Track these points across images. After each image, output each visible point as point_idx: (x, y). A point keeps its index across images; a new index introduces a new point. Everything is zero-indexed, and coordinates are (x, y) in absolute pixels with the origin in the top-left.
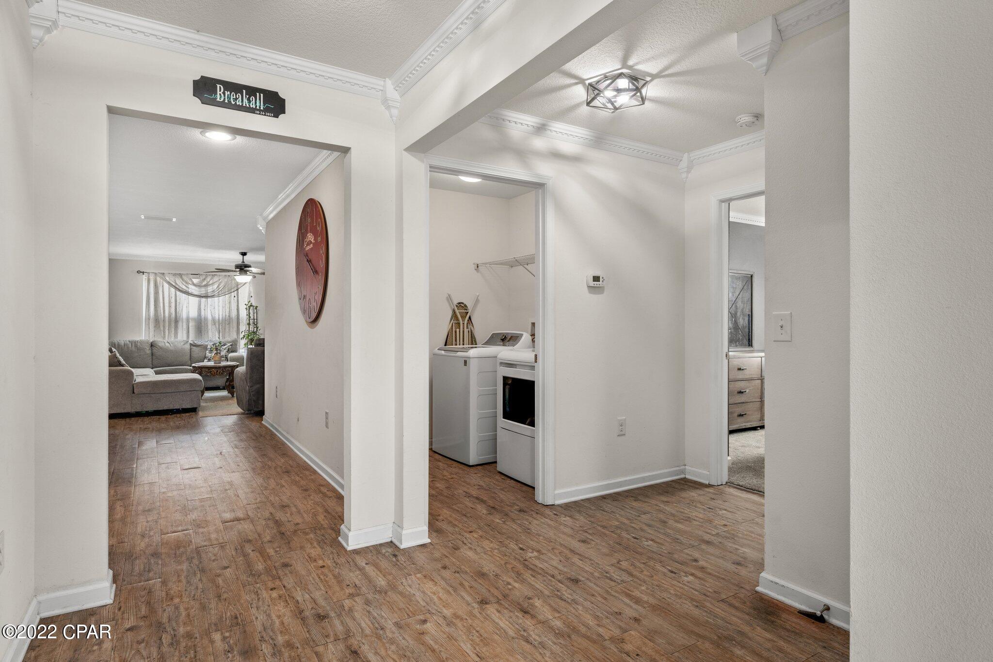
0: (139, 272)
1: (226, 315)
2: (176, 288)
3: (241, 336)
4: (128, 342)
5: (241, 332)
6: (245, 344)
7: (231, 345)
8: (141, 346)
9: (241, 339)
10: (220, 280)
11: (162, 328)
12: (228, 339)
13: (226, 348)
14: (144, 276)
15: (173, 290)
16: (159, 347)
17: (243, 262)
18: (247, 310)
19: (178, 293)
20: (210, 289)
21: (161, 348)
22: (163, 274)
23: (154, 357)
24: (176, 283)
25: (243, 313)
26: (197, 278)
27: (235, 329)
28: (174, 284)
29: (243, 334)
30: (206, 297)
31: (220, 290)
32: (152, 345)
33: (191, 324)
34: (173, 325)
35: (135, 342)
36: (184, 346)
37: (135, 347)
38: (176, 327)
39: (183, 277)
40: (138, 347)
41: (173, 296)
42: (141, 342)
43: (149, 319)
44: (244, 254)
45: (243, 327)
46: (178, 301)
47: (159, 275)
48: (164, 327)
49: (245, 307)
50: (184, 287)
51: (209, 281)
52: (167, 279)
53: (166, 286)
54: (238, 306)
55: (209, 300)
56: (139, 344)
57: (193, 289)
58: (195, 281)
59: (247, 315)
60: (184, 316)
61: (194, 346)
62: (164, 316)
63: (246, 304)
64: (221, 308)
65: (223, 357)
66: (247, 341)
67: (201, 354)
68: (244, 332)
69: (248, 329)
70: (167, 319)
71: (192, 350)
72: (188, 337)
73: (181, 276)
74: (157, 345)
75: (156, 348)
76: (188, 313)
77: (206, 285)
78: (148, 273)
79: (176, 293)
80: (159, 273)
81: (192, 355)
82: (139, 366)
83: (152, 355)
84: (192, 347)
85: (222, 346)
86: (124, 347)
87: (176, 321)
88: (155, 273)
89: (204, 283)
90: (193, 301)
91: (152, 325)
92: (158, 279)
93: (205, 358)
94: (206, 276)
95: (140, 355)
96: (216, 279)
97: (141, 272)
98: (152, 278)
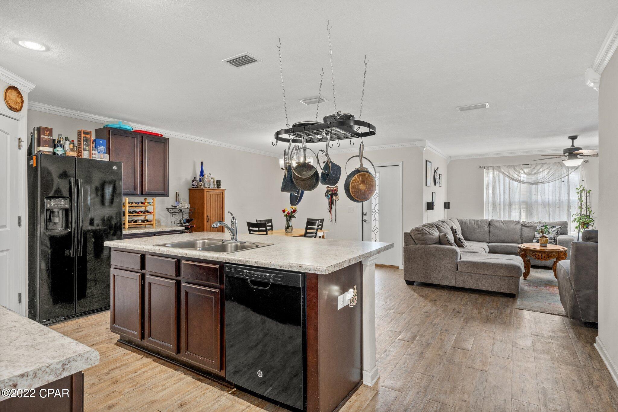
0: (481, 167)
1: (556, 200)
2: (509, 177)
3: (572, 219)
4: (472, 221)
5: (571, 215)
6: (576, 227)
7: (560, 228)
8: (481, 225)
9: (572, 222)
10: (549, 167)
11: (498, 210)
12: (558, 220)
13: (555, 230)
14: (485, 170)
15: (507, 180)
17: (573, 146)
18: (578, 194)
19: (511, 181)
20: (540, 176)
21: (496, 227)
22: (499, 167)
23: (491, 234)
24: (509, 174)
25: (575, 197)
26: (528, 168)
27: (566, 212)
28: (508, 174)
29: (574, 217)
30: (537, 183)
31: (550, 176)
32: (490, 224)
33: (523, 207)
34: (507, 207)
35: (477, 221)
36: (515, 227)
37: (477, 225)
38: (510, 210)
39: (516, 167)
40: (479, 225)
41: (508, 183)
42: (482, 221)
43: (489, 203)
44: (573, 138)
45: (575, 211)
46: (511, 188)
47: (496, 167)
48: (500, 209)
49: (577, 191)
50: (516, 176)
51: (539, 170)
52: (503, 170)
53: (502, 176)
54: (568, 190)
55: (540, 186)
56: (480, 223)
57: (524, 177)
58: (526, 170)
59: (579, 199)
60: (517, 198)
61: (524, 226)
62: (500, 201)
63: (577, 189)
64: (551, 193)
65: (552, 239)
66: (578, 224)
67: (531, 235)
68: (574, 216)
69: (579, 212)
70: (502, 203)
71: (523, 230)
72: (520, 218)
73: (513, 167)
74: (493, 224)
75: (493, 226)
76: (520, 197)
77: (536, 173)
78: (488, 167)
79: (509, 181)
80: (496, 166)
81: (522, 234)
82: (479, 240)
83: (489, 232)
84: (522, 227)
85: (551, 228)
86: (469, 224)
87: (510, 205)
88: (493, 167)
89: (534, 172)
90: (524, 187)
91: (491, 208)
92: (496, 172)
93: (534, 237)
94: (537, 165)
95: (480, 232)
96: (545, 167)
97: (483, 167)
98: (491, 171)
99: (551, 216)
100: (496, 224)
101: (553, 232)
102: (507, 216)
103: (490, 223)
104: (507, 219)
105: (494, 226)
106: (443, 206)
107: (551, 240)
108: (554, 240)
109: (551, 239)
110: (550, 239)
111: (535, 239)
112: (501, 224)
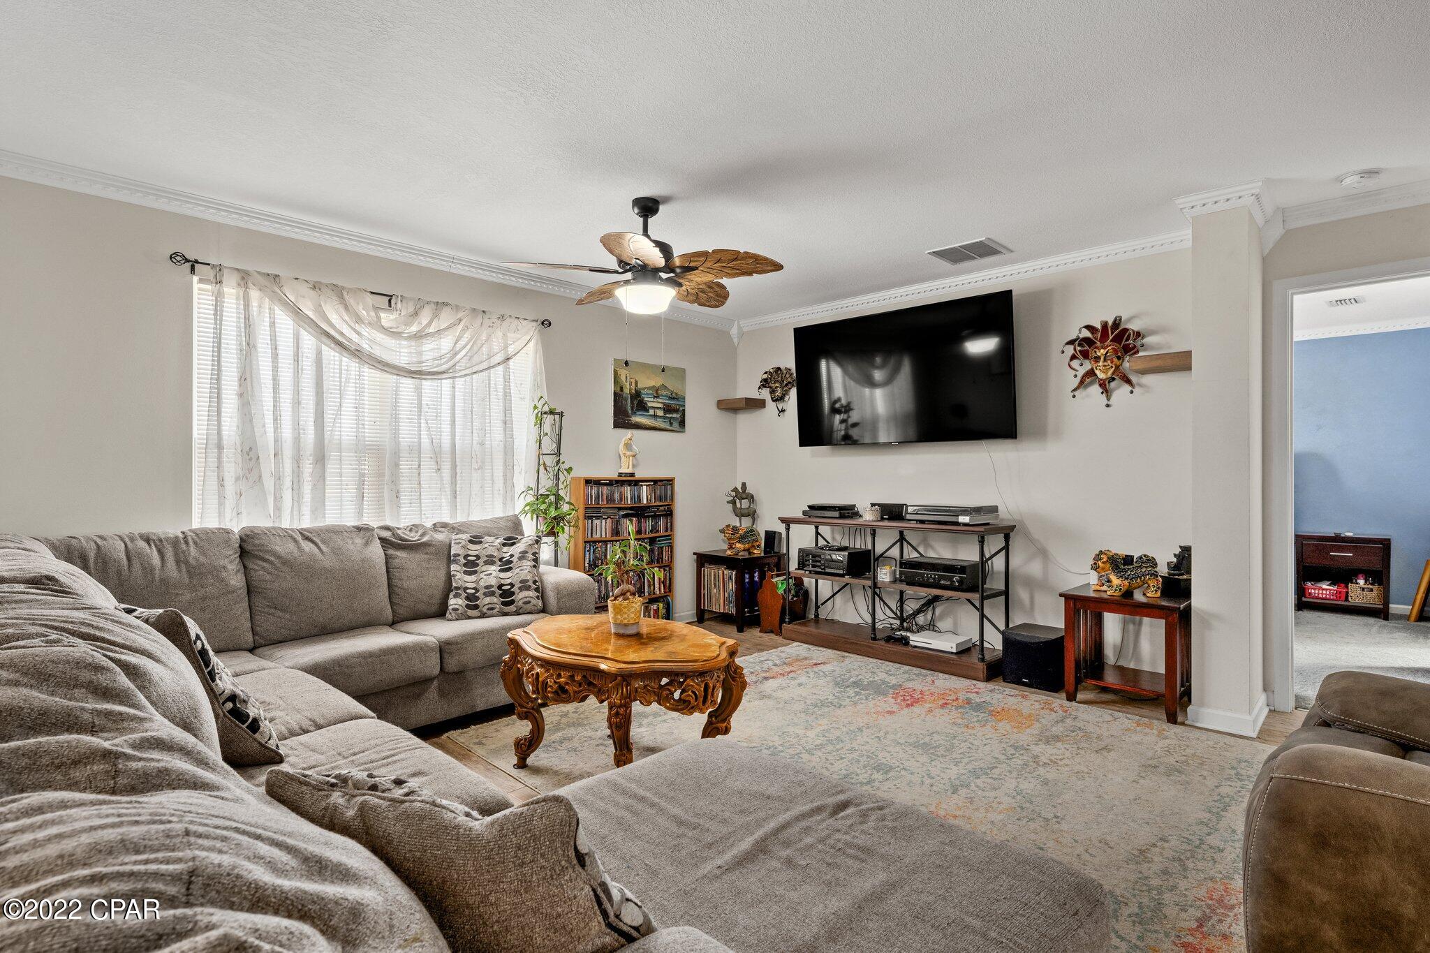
0: (177, 258)
1: (474, 440)
2: (321, 332)
5: (517, 496)
7: (537, 541)
8: (202, 559)
10: (458, 322)
11: (269, 483)
13: (525, 552)
14: (195, 279)
15: (309, 341)
16: (279, 557)
18: (534, 425)
19: (331, 354)
20: (431, 349)
21: (285, 562)
22: (274, 277)
23: (259, 602)
24: (321, 316)
26: (394, 311)
27: (499, 483)
28: (312, 316)
30: (420, 374)
31: (458, 355)
32: (247, 551)
34: (308, 468)
37: (178, 562)
38: (319, 481)
39: (346, 296)
40: (192, 562)
41: (308, 364)
42: (205, 538)
43: (220, 447)
44: (647, 207)
45: (524, 478)
47: (261, 279)
50: (348, 332)
51: (429, 324)
52: (291, 297)
53: (285, 322)
54: (506, 411)
55: (427, 384)
56: (193, 550)
57: (377, 343)
58: (386, 319)
59: (534, 441)
61: (397, 546)
63: (530, 409)
64: (458, 416)
67: (435, 579)
70: (288, 453)
71: (396, 562)
72: (360, 513)
73: (339, 291)
74: (267, 551)
75: (265, 560)
76: (359, 425)
77: (419, 336)
78: (219, 268)
79: (319, 354)
80: (259, 273)
81: (395, 582)
83: (249, 592)
84: (391, 552)
85: (504, 545)
86: (130, 565)
87: (320, 459)
88: (246, 275)
89: (414, 328)
91: (231, 470)
92: (254, 294)
93: (448, 587)
94: (419, 305)
95: (204, 599)
96: (447, 317)
97: (187, 261)
98: (231, 291)
100: (283, 548)
102: (306, 510)
103: (248, 547)
105: (272, 559)
107: (526, 593)
108: (537, 590)
109: (525, 586)
110: (521, 589)
111: (456, 596)
112: (309, 546)
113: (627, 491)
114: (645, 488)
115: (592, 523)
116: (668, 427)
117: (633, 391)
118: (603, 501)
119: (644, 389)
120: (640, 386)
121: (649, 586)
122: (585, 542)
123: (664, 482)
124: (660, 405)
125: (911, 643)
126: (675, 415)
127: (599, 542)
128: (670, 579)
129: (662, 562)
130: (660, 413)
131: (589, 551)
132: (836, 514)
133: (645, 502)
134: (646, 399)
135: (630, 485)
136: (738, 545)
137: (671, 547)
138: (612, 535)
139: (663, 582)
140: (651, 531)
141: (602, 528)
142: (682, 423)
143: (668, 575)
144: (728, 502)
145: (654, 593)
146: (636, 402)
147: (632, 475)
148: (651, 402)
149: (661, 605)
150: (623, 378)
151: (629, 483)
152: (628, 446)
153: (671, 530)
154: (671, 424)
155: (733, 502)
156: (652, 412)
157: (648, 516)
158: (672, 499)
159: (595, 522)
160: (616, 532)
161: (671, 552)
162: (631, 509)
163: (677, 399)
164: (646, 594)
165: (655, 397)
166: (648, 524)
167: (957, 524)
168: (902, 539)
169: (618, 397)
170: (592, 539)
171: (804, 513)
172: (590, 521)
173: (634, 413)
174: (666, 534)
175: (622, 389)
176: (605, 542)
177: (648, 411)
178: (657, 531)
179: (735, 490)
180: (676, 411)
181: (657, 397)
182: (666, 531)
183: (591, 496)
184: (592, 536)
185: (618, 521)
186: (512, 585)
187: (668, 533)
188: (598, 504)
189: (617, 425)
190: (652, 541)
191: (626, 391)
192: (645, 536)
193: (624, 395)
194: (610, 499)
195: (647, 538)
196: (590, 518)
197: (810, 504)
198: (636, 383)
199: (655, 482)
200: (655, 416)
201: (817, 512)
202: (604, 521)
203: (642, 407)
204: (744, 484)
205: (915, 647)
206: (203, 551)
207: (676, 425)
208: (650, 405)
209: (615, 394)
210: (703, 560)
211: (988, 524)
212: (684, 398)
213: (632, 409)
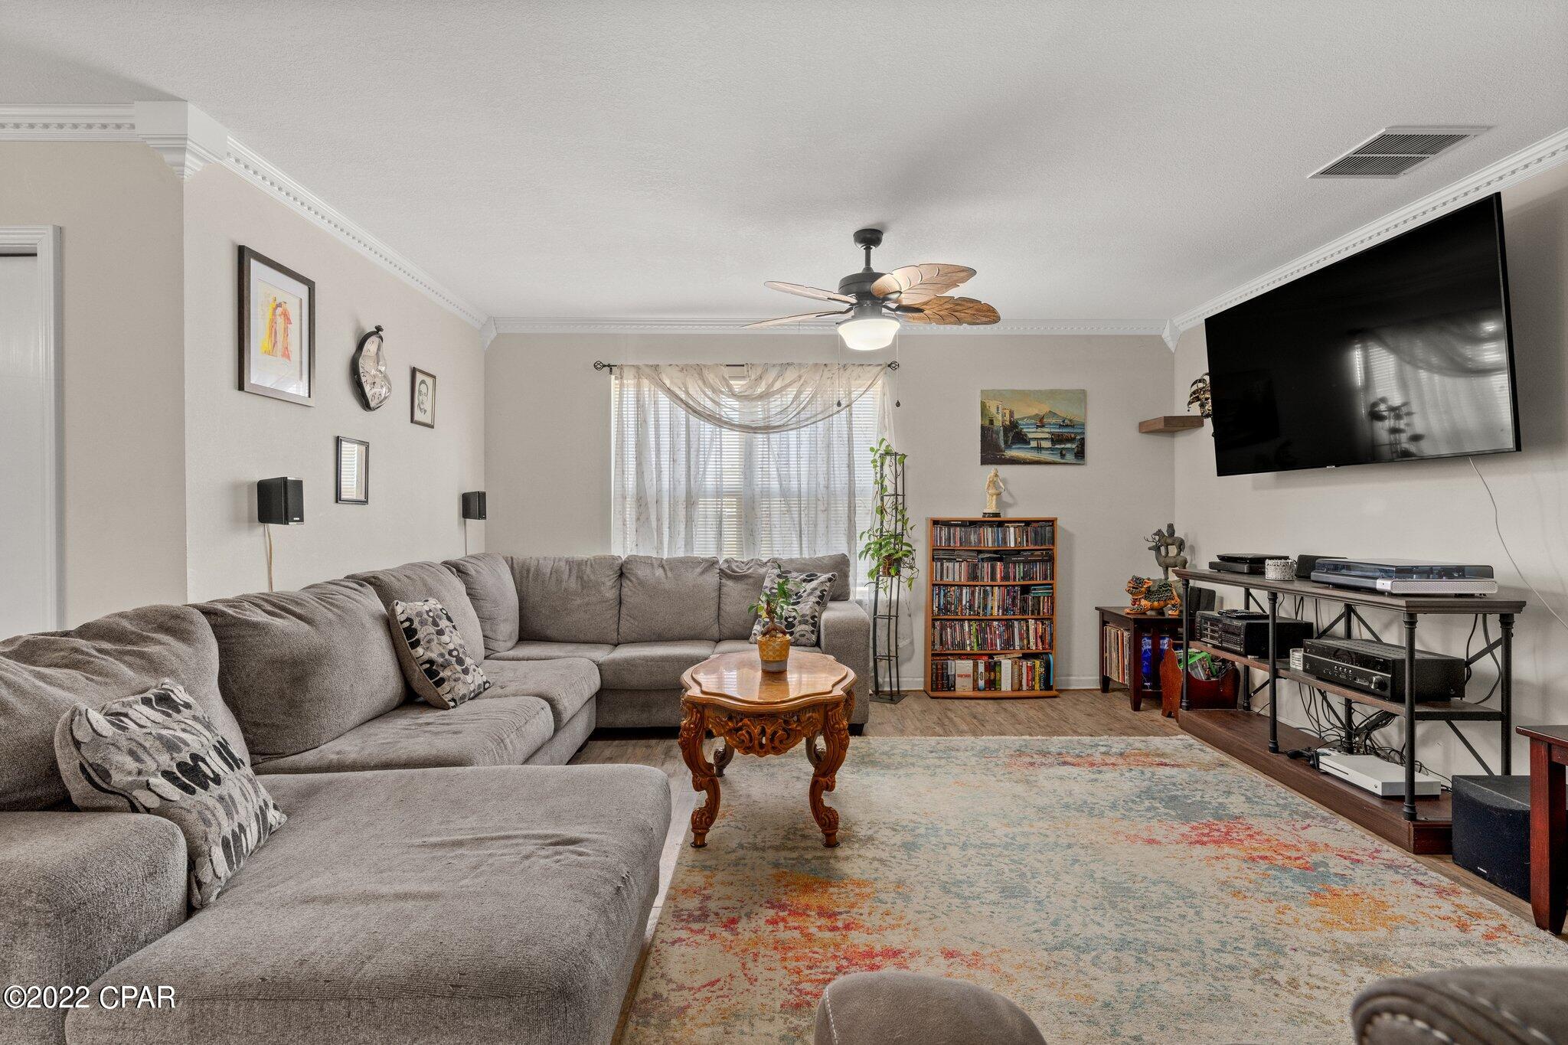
0: (599, 366)
1: (818, 484)
2: (687, 405)
3: (861, 546)
4: (563, 564)
5: (858, 535)
6: (871, 574)
7: (830, 580)
8: (592, 577)
9: (860, 557)
10: (800, 377)
11: (654, 524)
12: (824, 551)
13: (815, 589)
14: (613, 377)
15: (682, 413)
16: (638, 579)
17: (868, 267)
18: (875, 466)
19: (693, 420)
20: (776, 404)
21: (641, 582)
22: (656, 368)
23: (624, 610)
24: (687, 393)
25: (866, 477)
26: (743, 378)
27: (843, 525)
28: (683, 396)
29: (866, 540)
30: (767, 429)
31: (802, 406)
32: (622, 573)
33: (730, 510)
34: (681, 513)
35: (580, 564)
36: (700, 580)
37: (578, 578)
38: (690, 521)
39: (705, 372)
40: (585, 578)
41: (682, 428)
42: (598, 562)
43: (624, 498)
44: (869, 238)
45: (866, 521)
46: (694, 446)
47: (647, 370)
48: (659, 520)
49: (871, 456)
50: (709, 404)
51: (772, 384)
52: (667, 382)
53: (664, 400)
54: (850, 455)
55: (775, 438)
56: (588, 570)
57: (731, 409)
58: (737, 385)
59: (876, 482)
60: (710, 483)
61: (729, 577)
62: (659, 491)
63: (872, 449)
64: (804, 462)
65: (806, 622)
66: (875, 563)
67: (748, 607)
68: (866, 536)
69: (878, 526)
70: (666, 498)
71: (724, 589)
72: (719, 548)
73: (699, 370)
74: (633, 573)
75: (631, 581)
76: (720, 476)
77: (765, 396)
78: (621, 367)
79: (688, 420)
80: (647, 365)
81: (721, 608)
82: (582, 637)
83: (620, 603)
84: (723, 581)
85: (804, 581)
86: (550, 578)
87: (690, 503)
88: (637, 368)
89: (759, 391)
90: (731, 439)
91: (630, 513)
92: (645, 382)
94: (766, 368)
95: (587, 604)
96: (790, 375)
97: (604, 366)
98: (630, 382)
99: (804, 539)
100: (642, 572)
101: (810, 594)
102: (681, 542)
103: (624, 570)
104: (680, 553)
105: (634, 580)
106: (455, 507)
107: (803, 627)
108: (814, 625)
110: (800, 623)
111: (759, 622)
112: (659, 572)
113: (988, 533)
114: (1012, 529)
115: (942, 565)
116: (1058, 459)
117: (1008, 423)
118: (955, 542)
119: (1023, 419)
120: (1016, 416)
121: (1021, 639)
122: (934, 585)
123: (1041, 523)
124: (1047, 436)
125: (1322, 766)
126: (1069, 446)
127: (952, 585)
128: (1052, 634)
129: (1039, 614)
130: (1046, 444)
131: (939, 594)
132: (1245, 568)
133: (1012, 545)
134: (1025, 430)
135: (991, 526)
136: (1144, 602)
137: (1052, 597)
138: (969, 579)
139: (1041, 637)
140: (1023, 578)
141: (956, 572)
142: (1080, 454)
143: (1048, 629)
144: (1150, 549)
145: (1029, 648)
146: (1011, 435)
147: (997, 515)
148: (1031, 432)
149: (1038, 663)
150: (993, 410)
151: (991, 524)
152: (993, 483)
153: (1052, 578)
154: (1063, 456)
155: (1157, 549)
156: (1033, 444)
157: (1019, 562)
158: (1053, 541)
159: (945, 564)
160: (973, 575)
161: (1052, 603)
162: (996, 552)
163: (1073, 426)
164: (1017, 648)
165: (1038, 427)
166: (1020, 570)
167: (1373, 591)
168: (1349, 610)
169: (987, 432)
170: (941, 583)
171: (1212, 565)
172: (939, 564)
173: (1008, 446)
174: (1044, 582)
175: (991, 422)
176: (960, 586)
177: (1029, 443)
178: (1032, 579)
179: (1159, 533)
180: (1071, 440)
181: (1043, 426)
182: (1045, 579)
183: (941, 538)
184: (942, 579)
185: (975, 566)
186: (795, 618)
187: (1049, 581)
188: (949, 546)
189: (985, 461)
190: (1026, 589)
191: (998, 423)
192: (1015, 583)
193: (995, 428)
194: (964, 541)
195: (1017, 585)
196: (941, 560)
197: (1222, 553)
198: (1012, 414)
199: (1028, 523)
200: (1039, 449)
201: (1228, 565)
202: (957, 565)
203: (1020, 439)
204: (1171, 527)
205: (1326, 774)
206: (594, 572)
207: (1070, 457)
208: (1030, 436)
209: (983, 428)
210: (1106, 617)
211: (1472, 596)
212: (1083, 425)
213: (1006, 442)
